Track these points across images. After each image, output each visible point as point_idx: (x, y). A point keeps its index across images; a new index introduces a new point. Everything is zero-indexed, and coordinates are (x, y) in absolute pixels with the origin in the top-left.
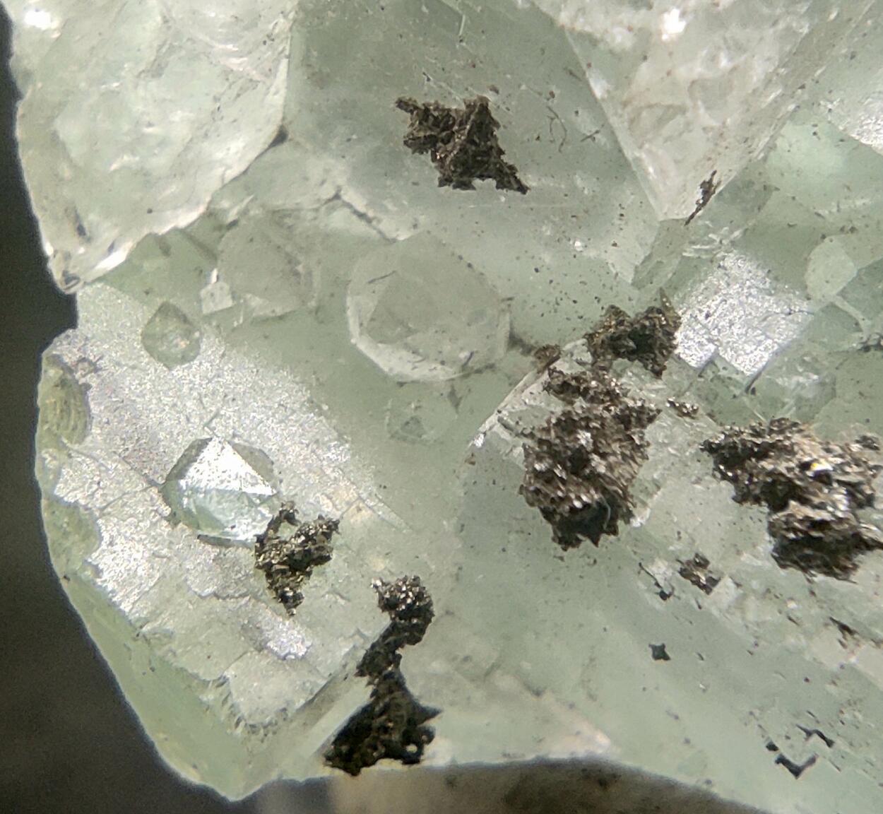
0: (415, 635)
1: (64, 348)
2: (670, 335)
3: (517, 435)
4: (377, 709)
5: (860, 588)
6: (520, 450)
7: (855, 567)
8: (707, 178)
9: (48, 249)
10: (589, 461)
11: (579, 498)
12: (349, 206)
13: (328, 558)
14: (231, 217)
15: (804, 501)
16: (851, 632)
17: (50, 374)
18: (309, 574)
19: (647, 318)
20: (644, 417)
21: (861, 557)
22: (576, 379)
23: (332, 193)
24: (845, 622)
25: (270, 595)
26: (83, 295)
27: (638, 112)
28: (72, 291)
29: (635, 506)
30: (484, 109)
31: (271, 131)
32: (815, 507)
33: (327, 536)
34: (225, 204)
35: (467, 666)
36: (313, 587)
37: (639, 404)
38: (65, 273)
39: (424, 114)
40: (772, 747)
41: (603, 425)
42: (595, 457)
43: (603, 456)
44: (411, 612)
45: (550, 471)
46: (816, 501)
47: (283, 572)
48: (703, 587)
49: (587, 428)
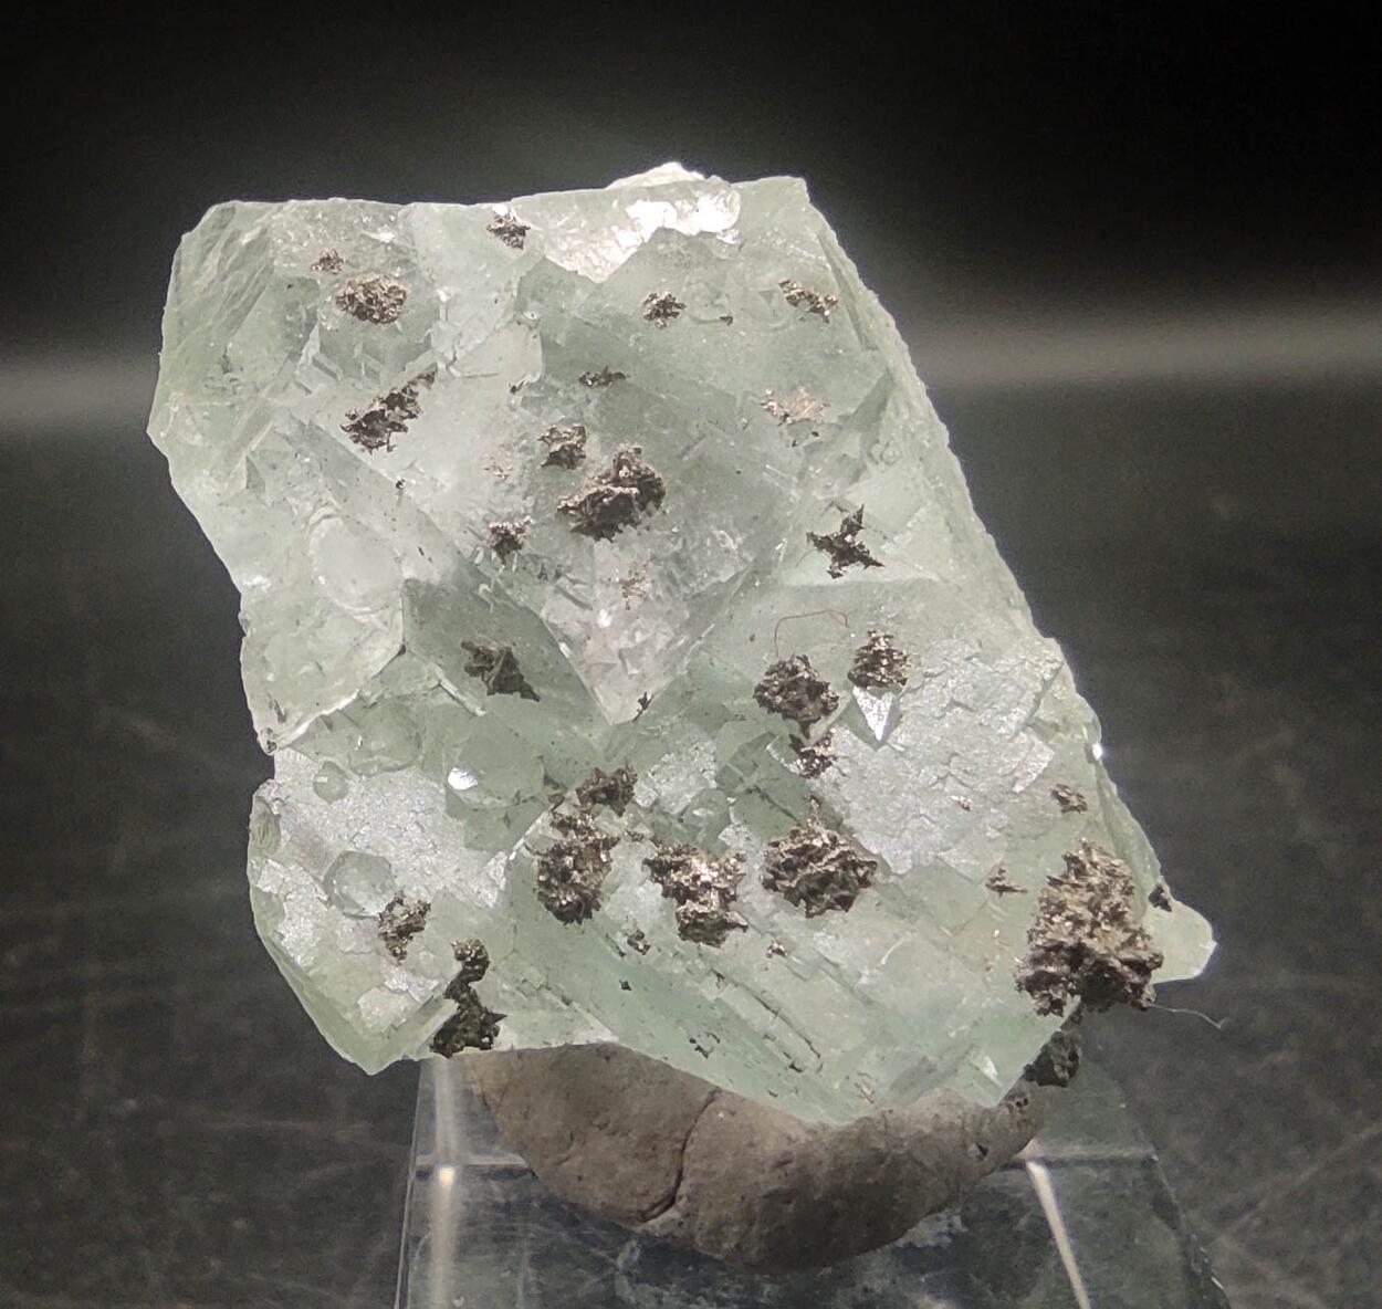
0: (479, 976)
1: (267, 791)
2: (629, 787)
3: (534, 854)
4: (461, 1017)
5: (727, 952)
6: (536, 863)
7: (724, 939)
8: (642, 696)
9: (257, 727)
10: (570, 875)
11: (565, 898)
12: (446, 691)
13: (422, 929)
14: (373, 700)
15: (695, 899)
16: (723, 978)
17: (257, 807)
18: (411, 938)
19: (613, 779)
20: (609, 843)
21: (727, 932)
22: (570, 818)
23: (436, 683)
24: (720, 972)
25: (387, 951)
26: (278, 756)
27: (590, 666)
28: (271, 754)
29: (603, 899)
30: (509, 654)
31: (397, 648)
32: (702, 903)
33: (422, 914)
34: (368, 694)
35: (526, 986)
36: (414, 945)
37: (604, 836)
38: (269, 743)
39: (477, 652)
40: (693, 1041)
41: (579, 852)
42: (575, 873)
43: (580, 871)
44: (475, 961)
45: (548, 881)
46: (702, 900)
47: (393, 938)
48: (641, 951)
49: (570, 854)
